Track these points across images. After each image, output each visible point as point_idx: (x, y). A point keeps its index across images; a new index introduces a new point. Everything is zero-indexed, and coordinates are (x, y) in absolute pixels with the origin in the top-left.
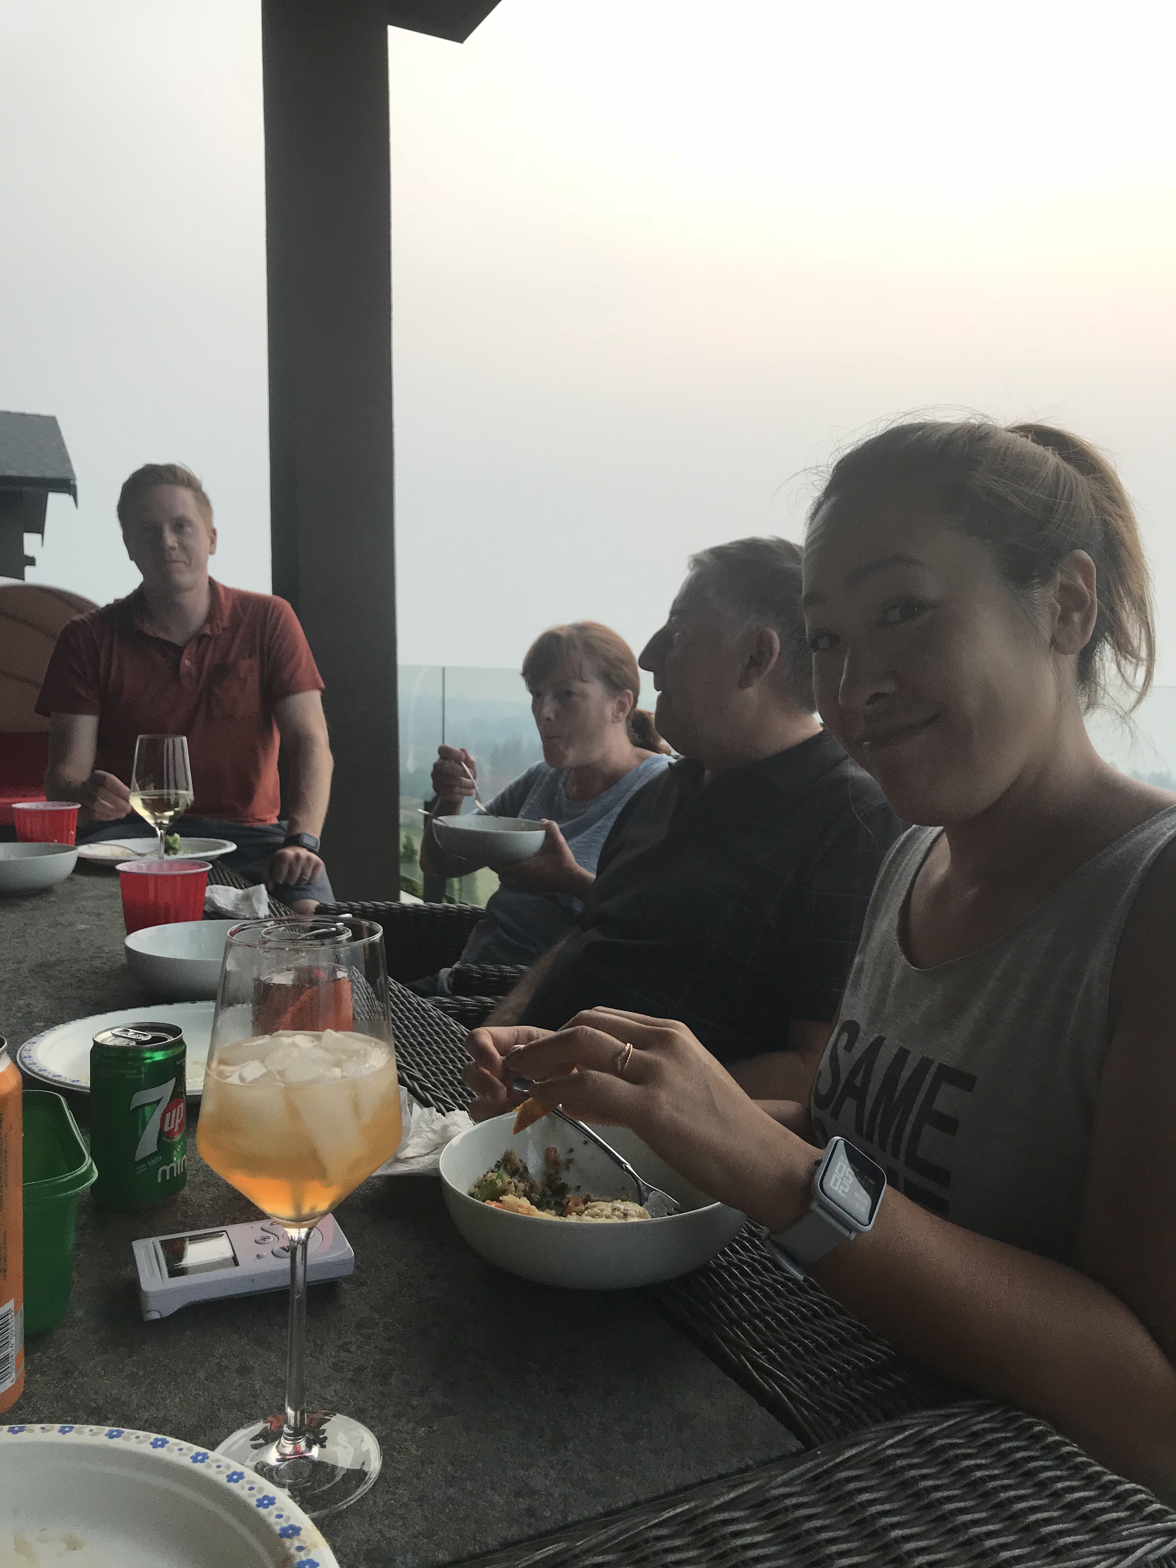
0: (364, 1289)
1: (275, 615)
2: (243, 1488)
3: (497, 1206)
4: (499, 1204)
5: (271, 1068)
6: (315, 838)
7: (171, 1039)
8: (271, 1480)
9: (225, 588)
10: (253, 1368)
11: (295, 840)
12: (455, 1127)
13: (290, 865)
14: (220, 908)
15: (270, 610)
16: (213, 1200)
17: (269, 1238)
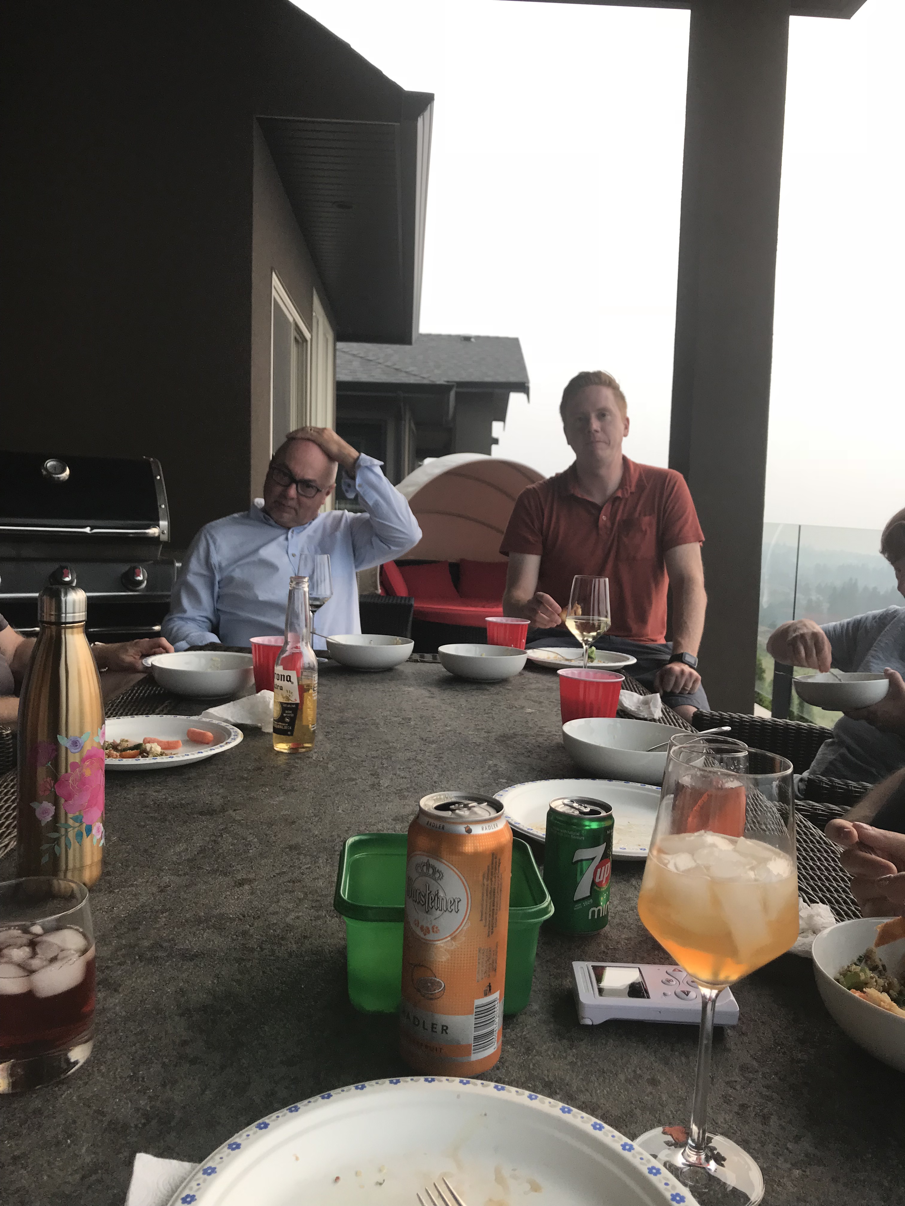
0: (746, 1040)
1: (672, 484)
2: (660, 1181)
3: (860, 996)
4: (863, 994)
5: (699, 862)
6: (694, 657)
7: (603, 814)
8: (677, 1177)
9: (634, 464)
10: (659, 1082)
11: (679, 658)
12: (819, 918)
13: (677, 677)
14: (627, 708)
15: (668, 480)
16: (627, 939)
17: (673, 981)
